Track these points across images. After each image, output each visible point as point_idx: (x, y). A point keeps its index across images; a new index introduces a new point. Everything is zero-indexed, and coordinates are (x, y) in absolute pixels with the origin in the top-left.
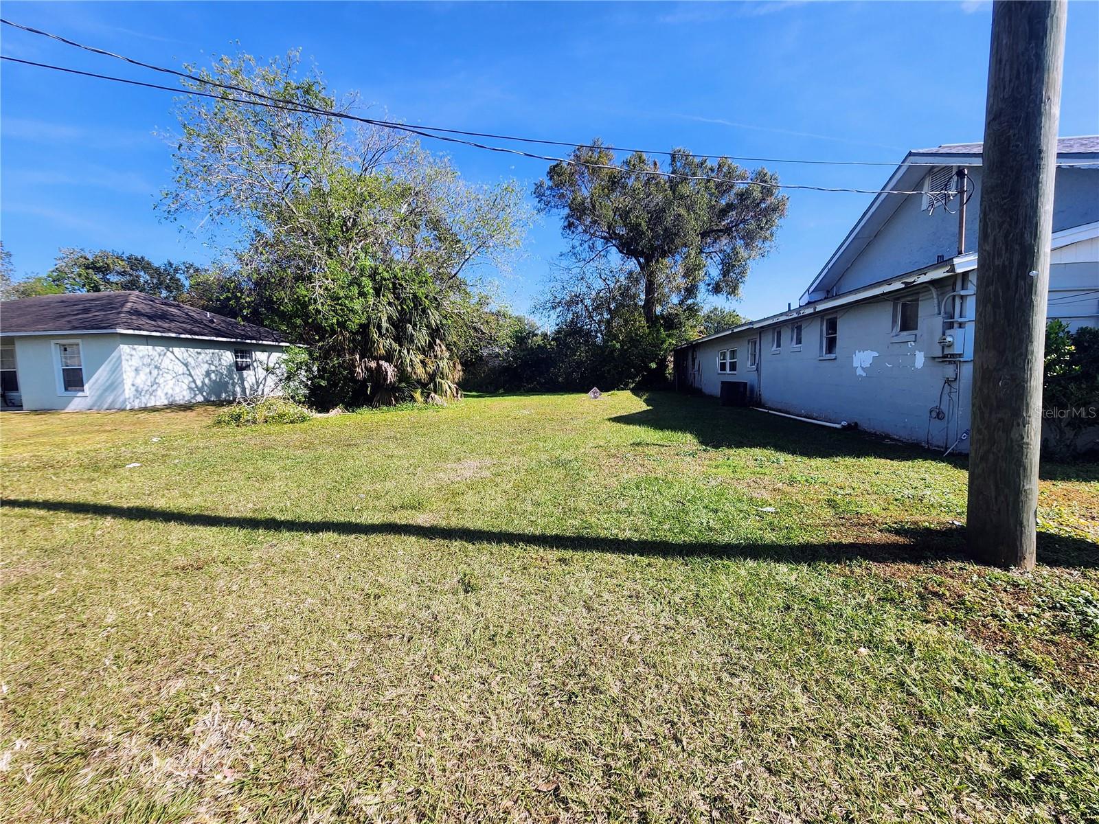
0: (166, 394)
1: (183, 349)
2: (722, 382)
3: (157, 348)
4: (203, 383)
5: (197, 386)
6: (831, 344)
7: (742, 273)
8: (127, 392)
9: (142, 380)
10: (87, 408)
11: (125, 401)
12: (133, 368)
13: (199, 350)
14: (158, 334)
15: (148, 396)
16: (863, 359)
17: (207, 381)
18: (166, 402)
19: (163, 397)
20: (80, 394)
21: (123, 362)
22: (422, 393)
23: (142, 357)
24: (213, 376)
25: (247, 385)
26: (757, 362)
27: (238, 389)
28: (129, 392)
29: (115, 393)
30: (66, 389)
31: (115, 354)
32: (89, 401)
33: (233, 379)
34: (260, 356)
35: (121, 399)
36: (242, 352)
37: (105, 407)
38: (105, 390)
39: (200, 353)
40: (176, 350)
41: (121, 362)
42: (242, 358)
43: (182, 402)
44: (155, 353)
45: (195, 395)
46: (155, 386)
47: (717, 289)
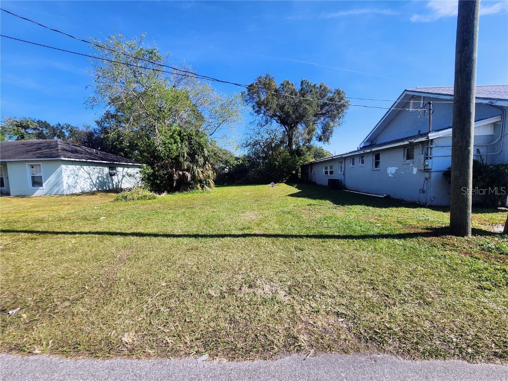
0: (81, 187)
1: (88, 167)
2: (329, 179)
3: (77, 166)
4: (96, 182)
5: (93, 184)
6: (377, 164)
7: (331, 133)
8: (64, 186)
9: (71, 181)
10: (44, 194)
11: (63, 191)
12: (67, 176)
13: (94, 167)
14: (78, 160)
15: (73, 188)
16: (391, 170)
17: (98, 181)
18: (81, 191)
19: (80, 189)
20: (41, 188)
21: (63, 173)
22: (200, 186)
23: (70, 171)
24: (100, 179)
25: (114, 183)
26: (343, 171)
27: (110, 185)
28: (65, 186)
29: (58, 187)
30: (33, 186)
31: (59, 169)
32: (45, 191)
33: (109, 180)
34: (120, 169)
35: (62, 190)
36: (112, 168)
37: (54, 193)
38: (54, 186)
39: (94, 168)
40: (85, 167)
41: (62, 173)
42: (112, 170)
43: (87, 191)
44: (76, 169)
45: (93, 188)
46: (76, 184)
47: (320, 139)
